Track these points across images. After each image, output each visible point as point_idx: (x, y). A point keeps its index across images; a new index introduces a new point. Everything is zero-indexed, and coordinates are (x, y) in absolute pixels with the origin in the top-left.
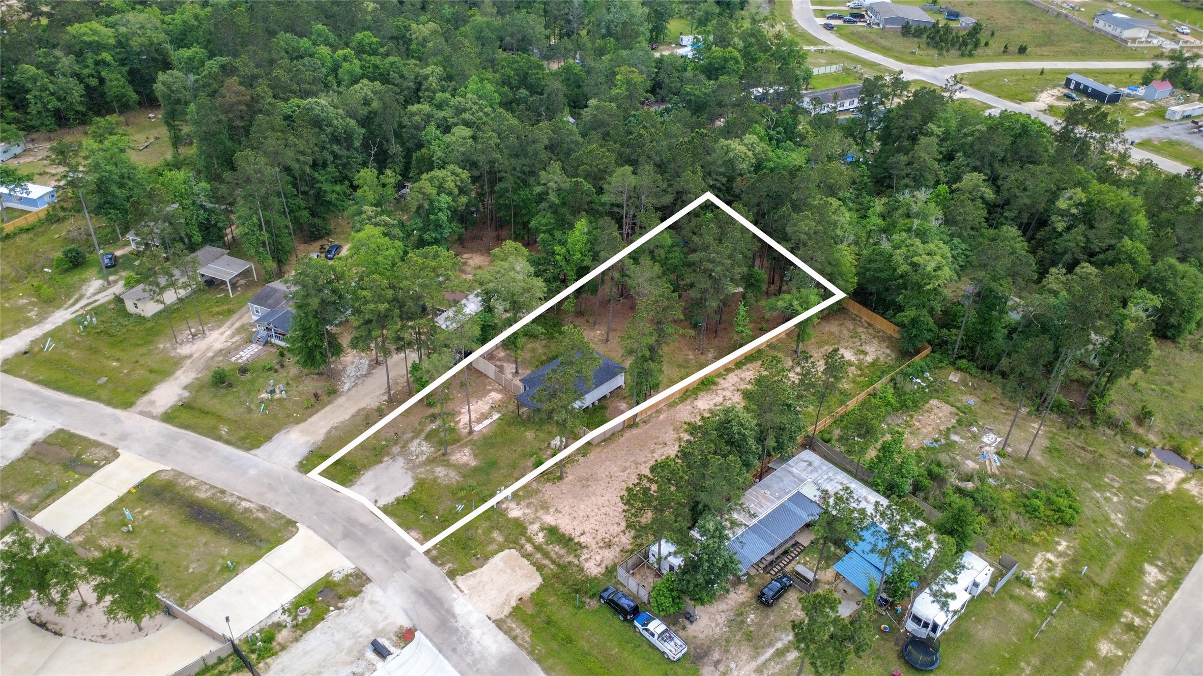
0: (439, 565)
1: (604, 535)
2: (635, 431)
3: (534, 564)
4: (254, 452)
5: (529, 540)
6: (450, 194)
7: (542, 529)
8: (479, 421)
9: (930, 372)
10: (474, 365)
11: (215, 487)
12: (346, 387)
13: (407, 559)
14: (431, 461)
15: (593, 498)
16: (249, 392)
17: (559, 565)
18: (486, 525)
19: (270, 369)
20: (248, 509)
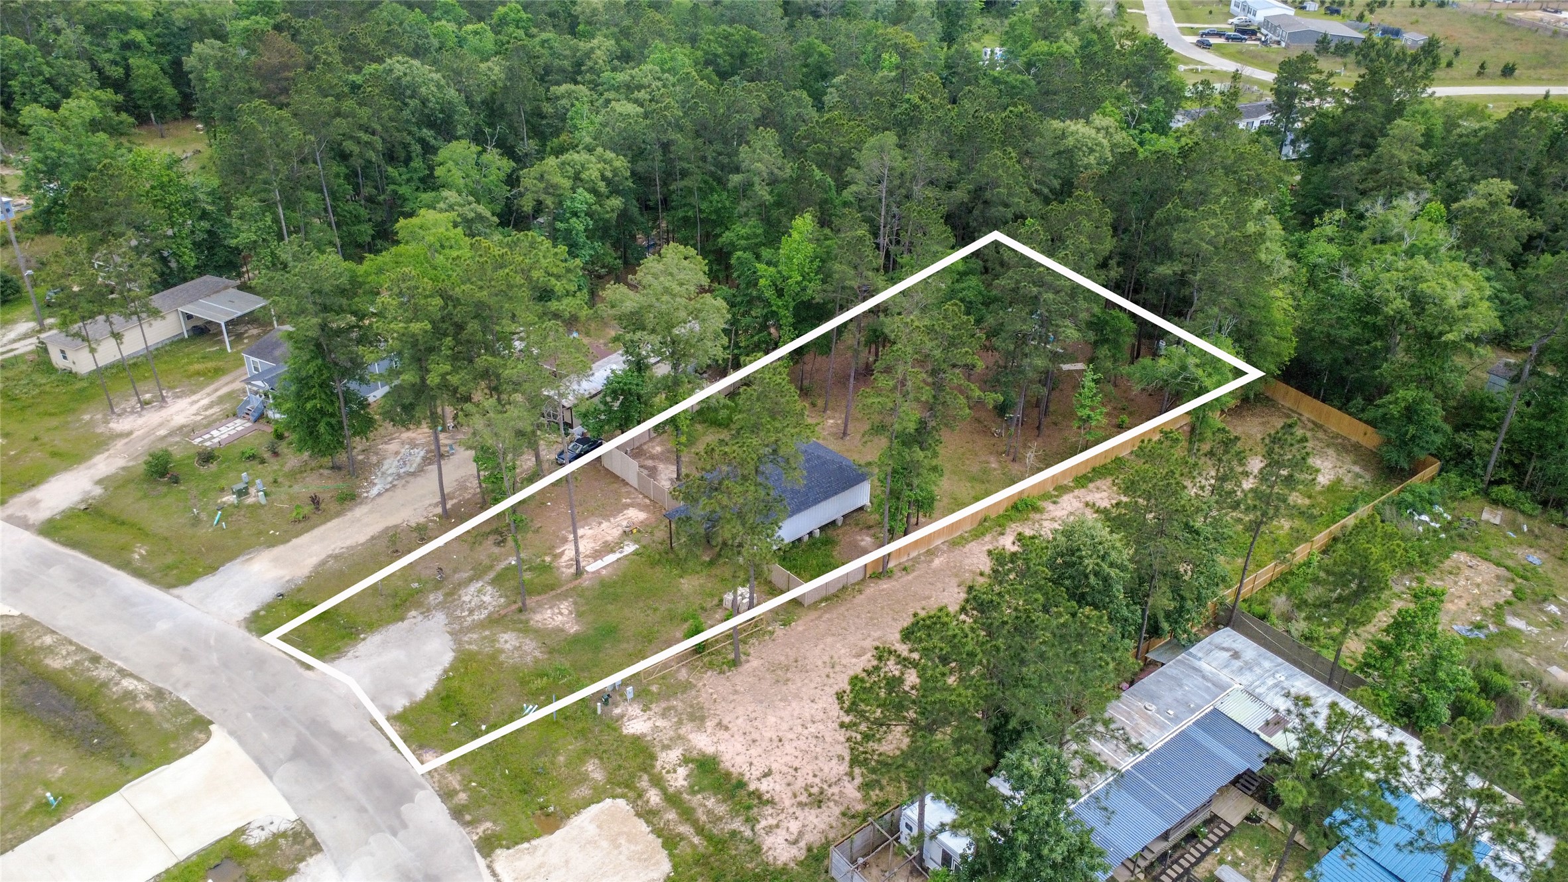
0: (466, 824)
1: (810, 780)
2: (885, 585)
3: (658, 832)
4: (178, 591)
5: (657, 782)
6: (594, 191)
7: (686, 760)
8: (597, 555)
9: (1444, 504)
10: (606, 463)
11: (84, 650)
12: (374, 491)
13: (405, 809)
14: (496, 621)
15: (794, 704)
16: (204, 493)
17: (709, 838)
18: (574, 746)
19: (252, 457)
20: (130, 692)
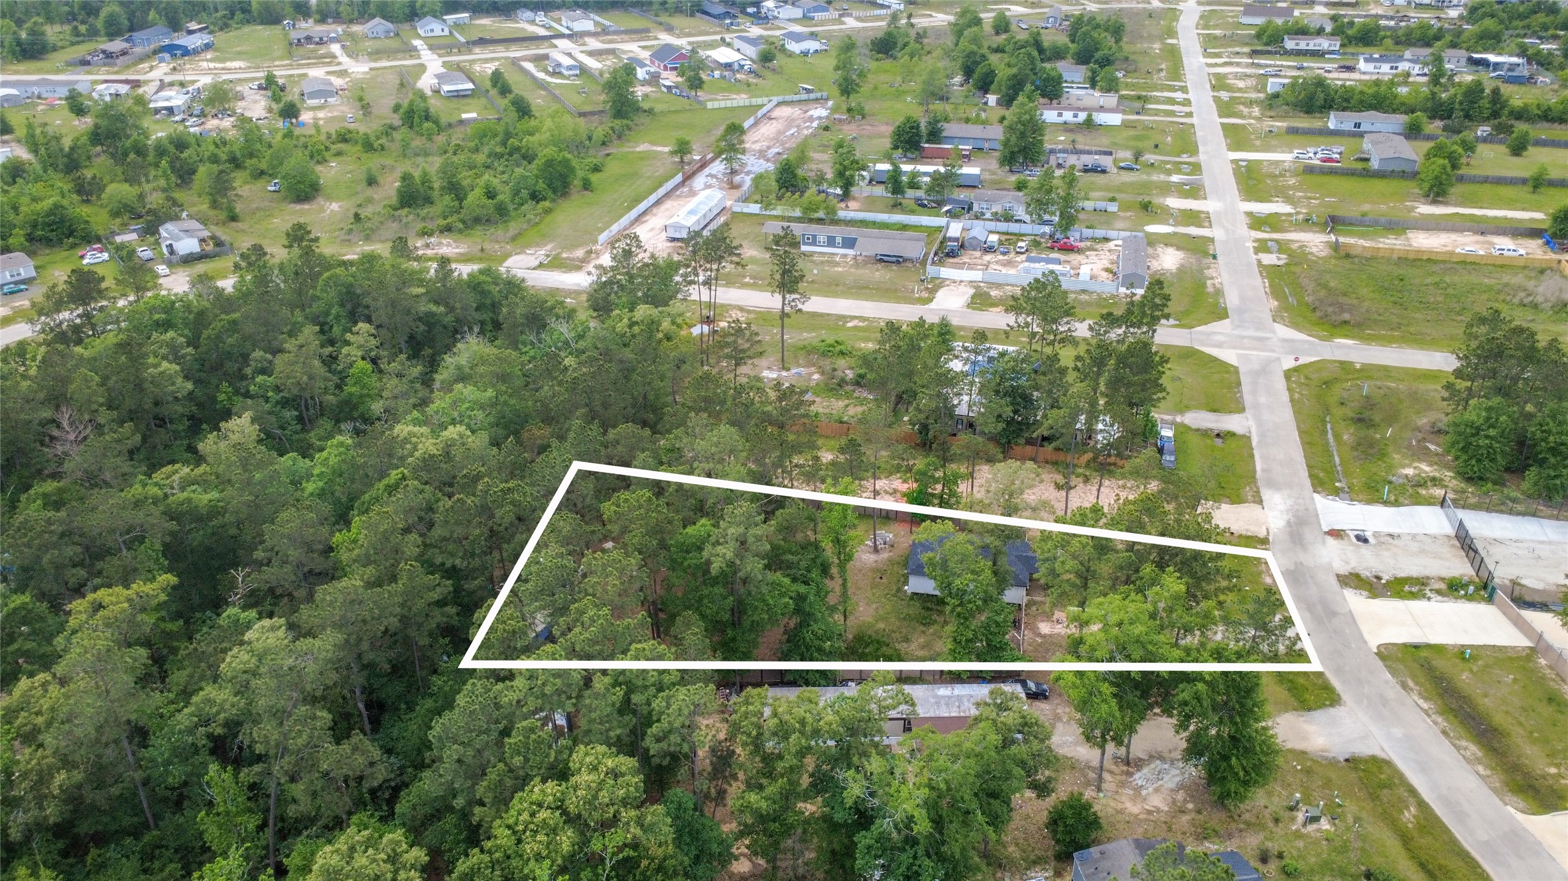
4: (1382, 755)
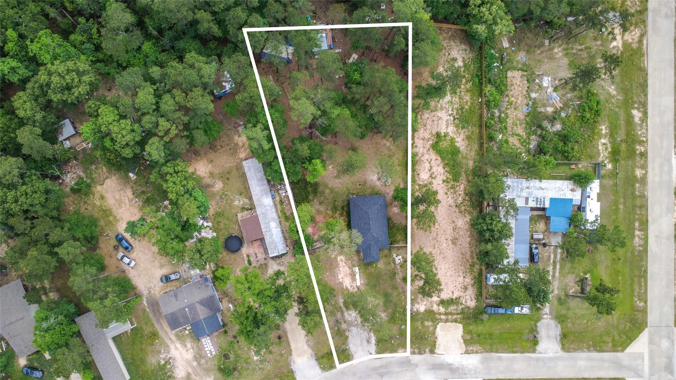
3: (452, 322)
5: (440, 314)
7: (438, 305)
16: (247, 363)
17: (461, 314)
18: (419, 324)
19: (233, 344)
